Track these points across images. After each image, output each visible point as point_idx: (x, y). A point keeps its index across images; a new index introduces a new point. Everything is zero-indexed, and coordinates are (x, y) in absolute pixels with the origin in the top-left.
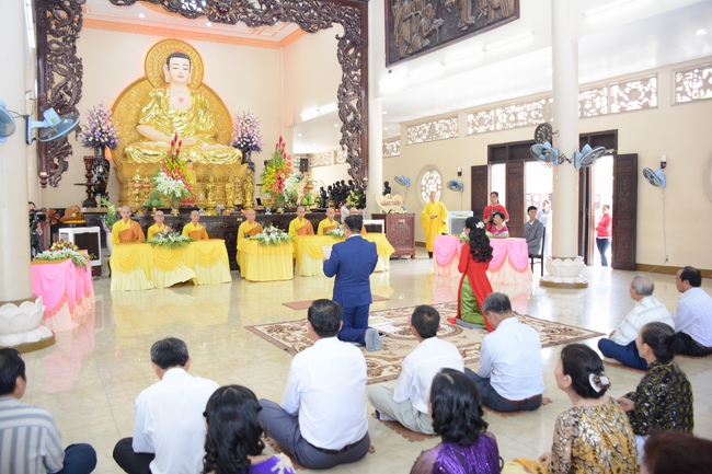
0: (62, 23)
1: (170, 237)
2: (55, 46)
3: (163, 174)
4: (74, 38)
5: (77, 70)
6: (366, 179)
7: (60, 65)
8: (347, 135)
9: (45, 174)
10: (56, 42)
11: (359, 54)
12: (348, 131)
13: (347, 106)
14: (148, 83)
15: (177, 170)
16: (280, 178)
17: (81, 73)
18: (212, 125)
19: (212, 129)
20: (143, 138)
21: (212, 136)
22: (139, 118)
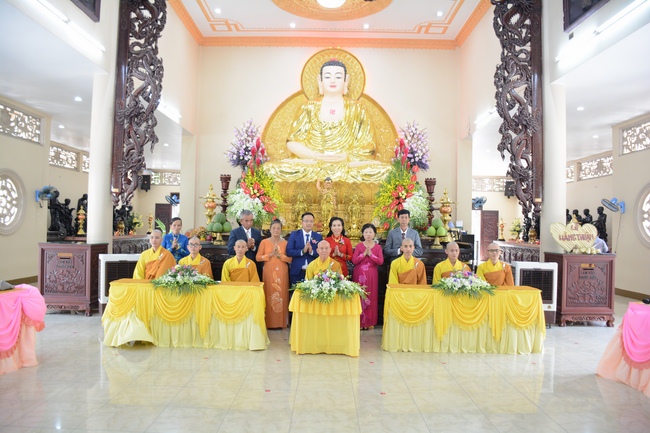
0: (145, 22)
1: (179, 278)
2: (137, 48)
3: (241, 190)
4: (156, 37)
5: (157, 72)
6: (539, 200)
7: (140, 69)
8: (509, 137)
9: (117, 190)
10: (138, 44)
11: (528, 22)
12: (510, 132)
13: (508, 96)
14: (304, 97)
15: (256, 186)
16: (398, 198)
17: (162, 76)
18: (369, 139)
19: (369, 144)
20: (293, 156)
21: (368, 151)
22: (290, 134)
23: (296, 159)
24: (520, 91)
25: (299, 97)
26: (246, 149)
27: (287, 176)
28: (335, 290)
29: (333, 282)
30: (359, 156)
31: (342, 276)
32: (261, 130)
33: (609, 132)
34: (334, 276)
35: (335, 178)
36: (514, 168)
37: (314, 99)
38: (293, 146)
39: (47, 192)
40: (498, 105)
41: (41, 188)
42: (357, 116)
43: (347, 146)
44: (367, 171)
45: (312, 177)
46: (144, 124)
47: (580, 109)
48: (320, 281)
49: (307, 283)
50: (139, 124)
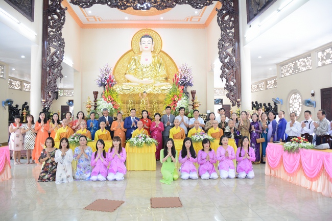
0: (55, 21)
1: (75, 139)
2: (52, 33)
3: (103, 99)
4: (61, 28)
5: (62, 45)
6: (239, 100)
7: (53, 43)
8: (225, 71)
9: (44, 100)
10: (52, 31)
11: (233, 19)
12: (225, 69)
13: (224, 53)
14: (132, 53)
15: (110, 97)
16: (175, 101)
17: (64, 46)
18: (165, 73)
19: (165, 74)
20: (128, 81)
21: (164, 78)
22: (126, 71)
23: (129, 83)
24: (230, 50)
25: (130, 52)
26: (105, 79)
27: (125, 91)
28: (144, 142)
29: (143, 138)
30: (159, 81)
31: (147, 136)
32: (112, 69)
33: (275, 67)
34: (143, 136)
35: (148, 91)
36: (227, 85)
37: (138, 54)
38: (128, 77)
39: (8, 101)
40: (220, 57)
41: (5, 100)
42: (158, 61)
43: (154, 76)
44: (163, 88)
45: (137, 91)
46: (56, 69)
47: (260, 57)
48: (138, 138)
49: (132, 139)
50: (54, 69)
